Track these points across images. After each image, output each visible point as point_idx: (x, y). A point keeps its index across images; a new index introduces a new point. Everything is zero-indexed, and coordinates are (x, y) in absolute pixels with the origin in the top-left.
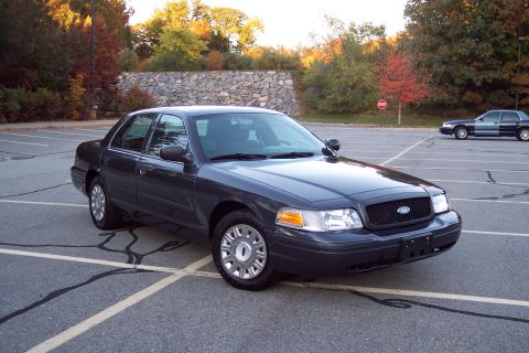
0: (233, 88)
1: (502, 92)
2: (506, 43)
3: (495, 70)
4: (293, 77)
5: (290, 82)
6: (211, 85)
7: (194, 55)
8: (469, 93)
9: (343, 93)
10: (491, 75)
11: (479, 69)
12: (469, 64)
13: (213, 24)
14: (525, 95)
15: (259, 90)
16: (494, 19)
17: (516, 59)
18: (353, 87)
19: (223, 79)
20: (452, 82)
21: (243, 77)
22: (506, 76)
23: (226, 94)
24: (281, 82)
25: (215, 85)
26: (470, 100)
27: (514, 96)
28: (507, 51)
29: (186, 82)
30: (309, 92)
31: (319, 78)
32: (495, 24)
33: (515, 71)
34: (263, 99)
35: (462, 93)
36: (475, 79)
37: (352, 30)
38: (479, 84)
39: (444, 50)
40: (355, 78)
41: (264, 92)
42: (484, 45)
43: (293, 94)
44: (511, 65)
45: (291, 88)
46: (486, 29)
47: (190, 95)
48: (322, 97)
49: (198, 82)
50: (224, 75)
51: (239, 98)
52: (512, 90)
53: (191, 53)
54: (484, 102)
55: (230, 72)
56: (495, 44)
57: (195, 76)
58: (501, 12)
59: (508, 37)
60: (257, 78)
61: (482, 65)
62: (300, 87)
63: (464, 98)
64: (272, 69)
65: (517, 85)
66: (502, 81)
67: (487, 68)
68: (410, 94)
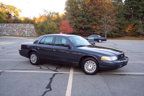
0: (17, 28)
1: (89, 30)
2: (90, 18)
3: (87, 25)
4: (34, 26)
5: (33, 27)
6: (11, 27)
7: (4, 19)
8: (81, 30)
9: (49, 30)
10: (87, 26)
11: (84, 24)
12: (81, 23)
13: (6, 10)
14: (94, 31)
15: (25, 29)
16: (87, 12)
17: (92, 22)
18: (51, 29)
19: (14, 26)
20: (77, 27)
21: (20, 25)
22: (90, 26)
23: (15, 30)
24: (31, 27)
25: (12, 27)
26: (81, 32)
27: (92, 31)
28: (90, 20)
29: (3, 26)
30: (39, 30)
31: (42, 26)
32: (87, 13)
33: (92, 25)
34: (26, 31)
35: (79, 30)
36: (82, 27)
37: (50, 13)
38: (84, 28)
39: (75, 19)
40: (52, 26)
41: (26, 30)
42: (84, 18)
43: (34, 30)
44: (91, 23)
45: (34, 28)
46: (85, 14)
47: (4, 30)
48: (43, 31)
49: (7, 27)
50: (14, 25)
51: (19, 31)
52: (91, 30)
53: (4, 18)
54: (84, 33)
55: (16, 24)
56: (87, 18)
57: (6, 25)
58: (89, 10)
59: (90, 17)
60: (24, 26)
61: (84, 23)
62: (36, 28)
63: (80, 32)
64: (28, 23)
65: (93, 29)
66: (89, 27)
67: (85, 24)
68: (68, 31)
